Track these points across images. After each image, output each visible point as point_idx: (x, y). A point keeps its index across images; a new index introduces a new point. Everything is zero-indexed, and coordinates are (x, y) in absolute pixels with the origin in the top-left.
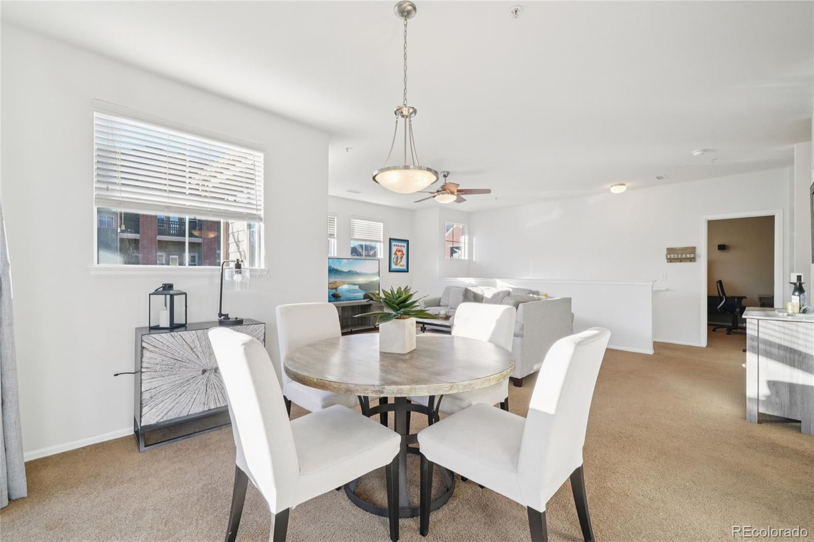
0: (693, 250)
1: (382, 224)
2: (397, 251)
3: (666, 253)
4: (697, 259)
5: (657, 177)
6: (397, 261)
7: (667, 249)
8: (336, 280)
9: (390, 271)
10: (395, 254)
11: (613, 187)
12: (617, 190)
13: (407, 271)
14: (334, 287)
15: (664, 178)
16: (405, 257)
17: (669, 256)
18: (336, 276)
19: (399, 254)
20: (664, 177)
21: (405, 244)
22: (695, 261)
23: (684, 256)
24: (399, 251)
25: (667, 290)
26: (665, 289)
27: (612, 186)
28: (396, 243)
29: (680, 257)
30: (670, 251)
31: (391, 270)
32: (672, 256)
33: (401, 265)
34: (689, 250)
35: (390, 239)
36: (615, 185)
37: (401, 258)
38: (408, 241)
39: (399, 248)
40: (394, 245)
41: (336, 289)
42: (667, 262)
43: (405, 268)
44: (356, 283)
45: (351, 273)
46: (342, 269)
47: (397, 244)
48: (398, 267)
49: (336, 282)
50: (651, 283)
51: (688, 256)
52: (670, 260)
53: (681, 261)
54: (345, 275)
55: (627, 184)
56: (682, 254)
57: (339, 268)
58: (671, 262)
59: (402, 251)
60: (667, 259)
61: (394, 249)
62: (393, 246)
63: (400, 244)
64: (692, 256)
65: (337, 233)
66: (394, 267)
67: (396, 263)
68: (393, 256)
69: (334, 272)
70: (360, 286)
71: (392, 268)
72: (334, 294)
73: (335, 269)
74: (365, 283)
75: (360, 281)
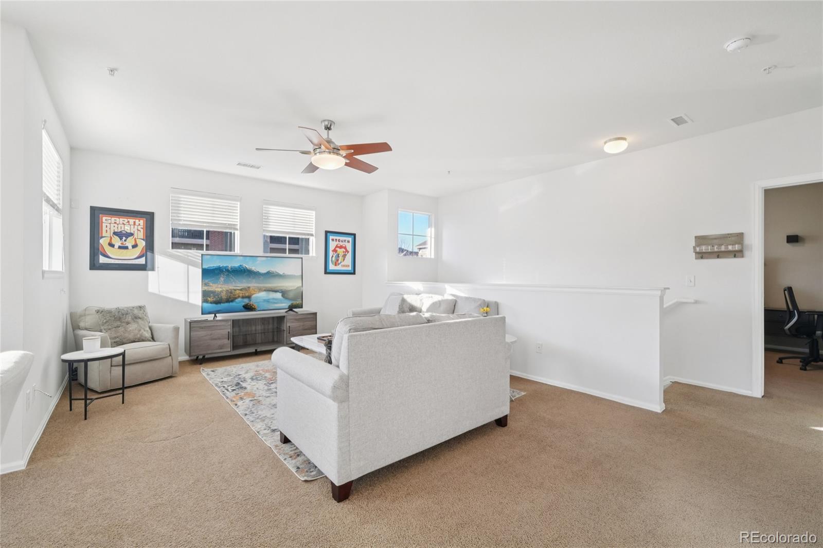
0: (739, 237)
1: (314, 212)
2: (337, 246)
3: (694, 245)
4: (746, 253)
5: (672, 120)
6: (338, 260)
7: (696, 237)
8: (249, 285)
9: (326, 273)
10: (335, 251)
11: (607, 144)
12: (614, 148)
13: (354, 273)
14: (247, 294)
15: (686, 122)
16: (349, 256)
17: (698, 249)
18: (250, 279)
19: (341, 251)
20: (686, 118)
21: (350, 239)
22: (743, 257)
23: (723, 248)
24: (341, 247)
25: (696, 302)
26: (693, 301)
27: (605, 143)
28: (335, 238)
29: (716, 250)
30: (700, 240)
31: (328, 271)
32: (704, 248)
33: (344, 266)
34: (733, 239)
35: (327, 232)
36: (610, 140)
37: (344, 256)
38: (354, 235)
39: (341, 244)
40: (333, 240)
41: (249, 297)
42: (696, 259)
43: (350, 268)
44: (278, 289)
45: (270, 275)
46: (258, 270)
47: (338, 238)
48: (339, 268)
49: (249, 287)
50: (659, 293)
51: (730, 248)
52: (701, 255)
53: (718, 257)
54: (262, 278)
55: (630, 139)
56: (720, 245)
57: (253, 268)
58: (702, 258)
59: (345, 248)
60: (696, 253)
61: (332, 245)
62: (331, 240)
63: (342, 238)
64: (737, 247)
65: (240, 223)
66: (332, 267)
67: (336, 263)
68: (331, 253)
69: (246, 274)
70: (284, 293)
71: (330, 268)
72: (247, 305)
73: (249, 269)
74: (291, 289)
75: (283, 286)
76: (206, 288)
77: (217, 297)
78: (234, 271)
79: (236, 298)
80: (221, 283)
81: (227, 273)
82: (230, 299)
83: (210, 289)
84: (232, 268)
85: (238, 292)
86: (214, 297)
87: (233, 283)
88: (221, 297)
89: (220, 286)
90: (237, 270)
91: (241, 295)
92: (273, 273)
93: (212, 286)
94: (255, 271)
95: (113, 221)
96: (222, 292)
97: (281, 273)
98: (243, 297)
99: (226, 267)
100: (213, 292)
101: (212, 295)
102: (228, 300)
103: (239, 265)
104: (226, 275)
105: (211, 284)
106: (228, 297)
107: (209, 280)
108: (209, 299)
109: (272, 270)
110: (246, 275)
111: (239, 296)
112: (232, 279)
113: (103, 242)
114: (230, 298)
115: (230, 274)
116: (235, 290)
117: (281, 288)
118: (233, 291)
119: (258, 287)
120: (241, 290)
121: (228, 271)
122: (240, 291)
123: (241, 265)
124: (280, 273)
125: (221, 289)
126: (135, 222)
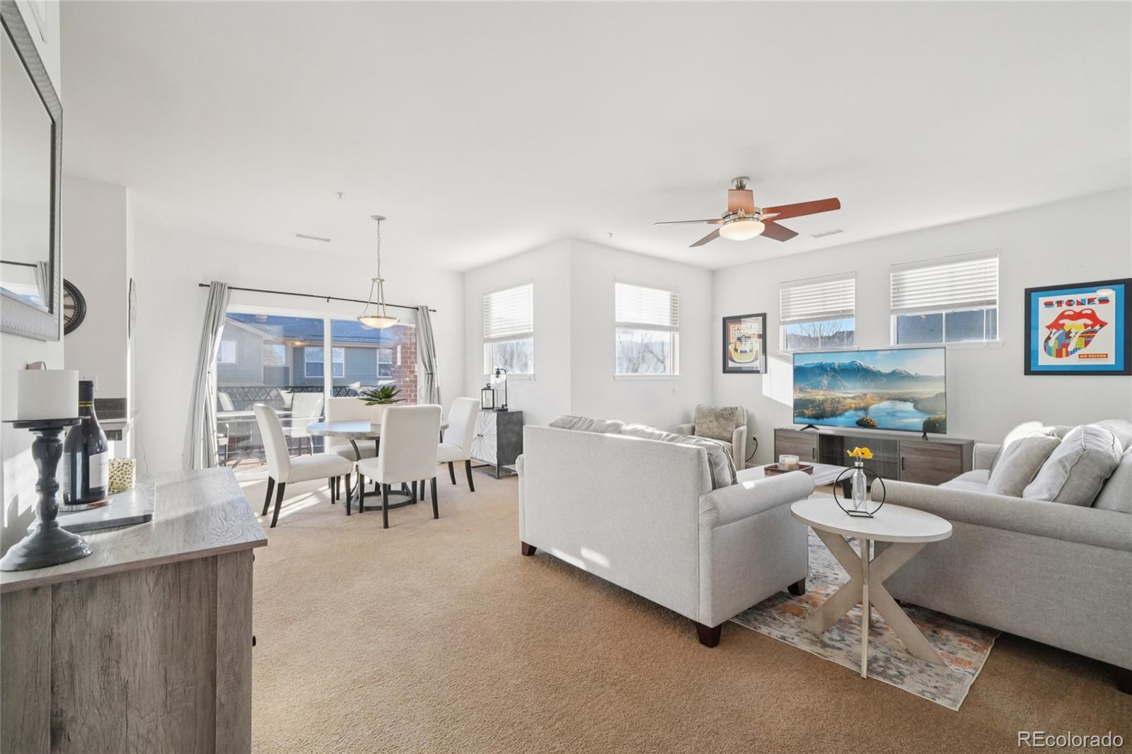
2: (1062, 316)
6: (1065, 346)
8: (866, 391)
9: (1029, 372)
10: (1056, 325)
14: (862, 405)
16: (1107, 332)
18: (866, 382)
19: (1076, 324)
21: (1108, 295)
24: (1076, 316)
28: (1050, 299)
31: (1035, 369)
33: (1085, 356)
35: (1029, 292)
37: (1090, 335)
39: (1077, 308)
40: (1050, 303)
41: (865, 409)
44: (907, 396)
45: (895, 376)
47: (1066, 298)
48: (1069, 362)
49: (865, 395)
54: (885, 380)
57: (871, 366)
59: (1091, 316)
61: (1047, 314)
62: (1039, 306)
63: (1080, 296)
67: (1059, 352)
68: (1042, 333)
69: (860, 374)
70: (916, 402)
71: (1040, 363)
72: (862, 420)
73: (865, 367)
74: (926, 396)
75: (915, 393)
76: (801, 395)
77: (817, 409)
78: (844, 370)
79: (846, 410)
80: (824, 388)
81: (832, 373)
82: (837, 412)
83: (807, 396)
84: (840, 366)
85: (848, 401)
86: (814, 408)
87: (842, 388)
88: (824, 408)
89: (822, 392)
90: (847, 369)
91: (853, 406)
92: (901, 373)
93: (810, 393)
94: (874, 369)
95: (737, 328)
96: (824, 401)
97: (913, 374)
98: (856, 409)
99: (831, 364)
100: (812, 402)
101: (810, 405)
102: (835, 413)
103: (850, 361)
104: (832, 376)
105: (810, 390)
106: (835, 409)
107: (807, 383)
108: (806, 412)
109: (899, 368)
110: (861, 376)
111: (850, 408)
112: (841, 382)
113: (731, 348)
114: (837, 410)
115: (837, 375)
116: (845, 398)
117: (914, 396)
118: (841, 399)
119: (878, 394)
120: (853, 398)
121: (834, 370)
122: (851, 400)
123: (853, 362)
124: (910, 373)
125: (824, 397)
126: (751, 326)
